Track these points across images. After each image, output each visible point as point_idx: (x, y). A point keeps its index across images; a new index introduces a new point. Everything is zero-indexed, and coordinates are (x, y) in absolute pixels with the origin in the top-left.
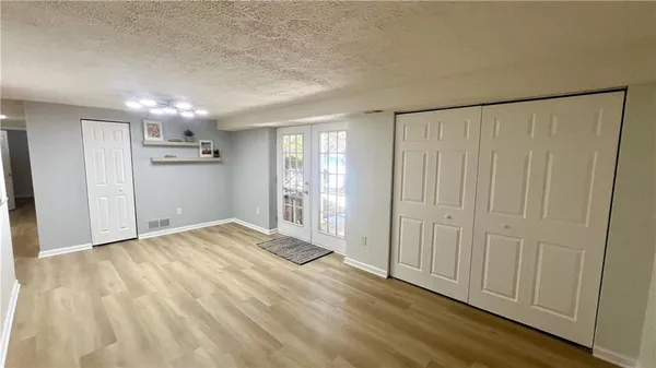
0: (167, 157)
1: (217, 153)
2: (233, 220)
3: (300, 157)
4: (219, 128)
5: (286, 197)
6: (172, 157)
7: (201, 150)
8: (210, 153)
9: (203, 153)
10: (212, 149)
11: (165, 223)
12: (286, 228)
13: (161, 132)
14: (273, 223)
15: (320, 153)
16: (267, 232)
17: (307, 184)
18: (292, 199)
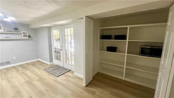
0: (6, 38)
1: (29, 36)
2: (39, 59)
3: (59, 37)
4: (30, 27)
5: (55, 51)
6: (8, 38)
7: (23, 35)
8: (26, 36)
9: (24, 36)
10: (27, 35)
11: (8, 63)
12: (56, 62)
13: (2, 28)
14: (51, 60)
15: (65, 36)
16: (49, 63)
17: (61, 47)
18: (57, 52)
